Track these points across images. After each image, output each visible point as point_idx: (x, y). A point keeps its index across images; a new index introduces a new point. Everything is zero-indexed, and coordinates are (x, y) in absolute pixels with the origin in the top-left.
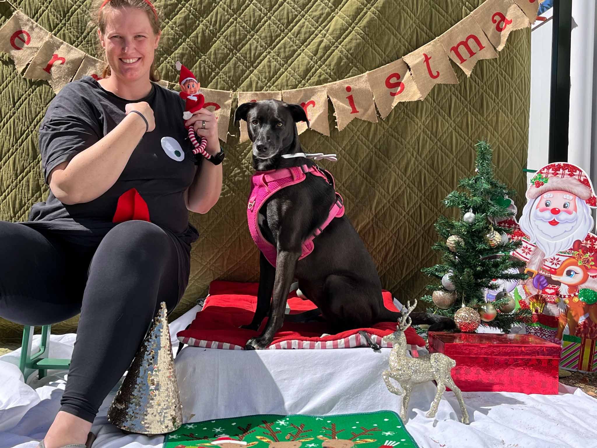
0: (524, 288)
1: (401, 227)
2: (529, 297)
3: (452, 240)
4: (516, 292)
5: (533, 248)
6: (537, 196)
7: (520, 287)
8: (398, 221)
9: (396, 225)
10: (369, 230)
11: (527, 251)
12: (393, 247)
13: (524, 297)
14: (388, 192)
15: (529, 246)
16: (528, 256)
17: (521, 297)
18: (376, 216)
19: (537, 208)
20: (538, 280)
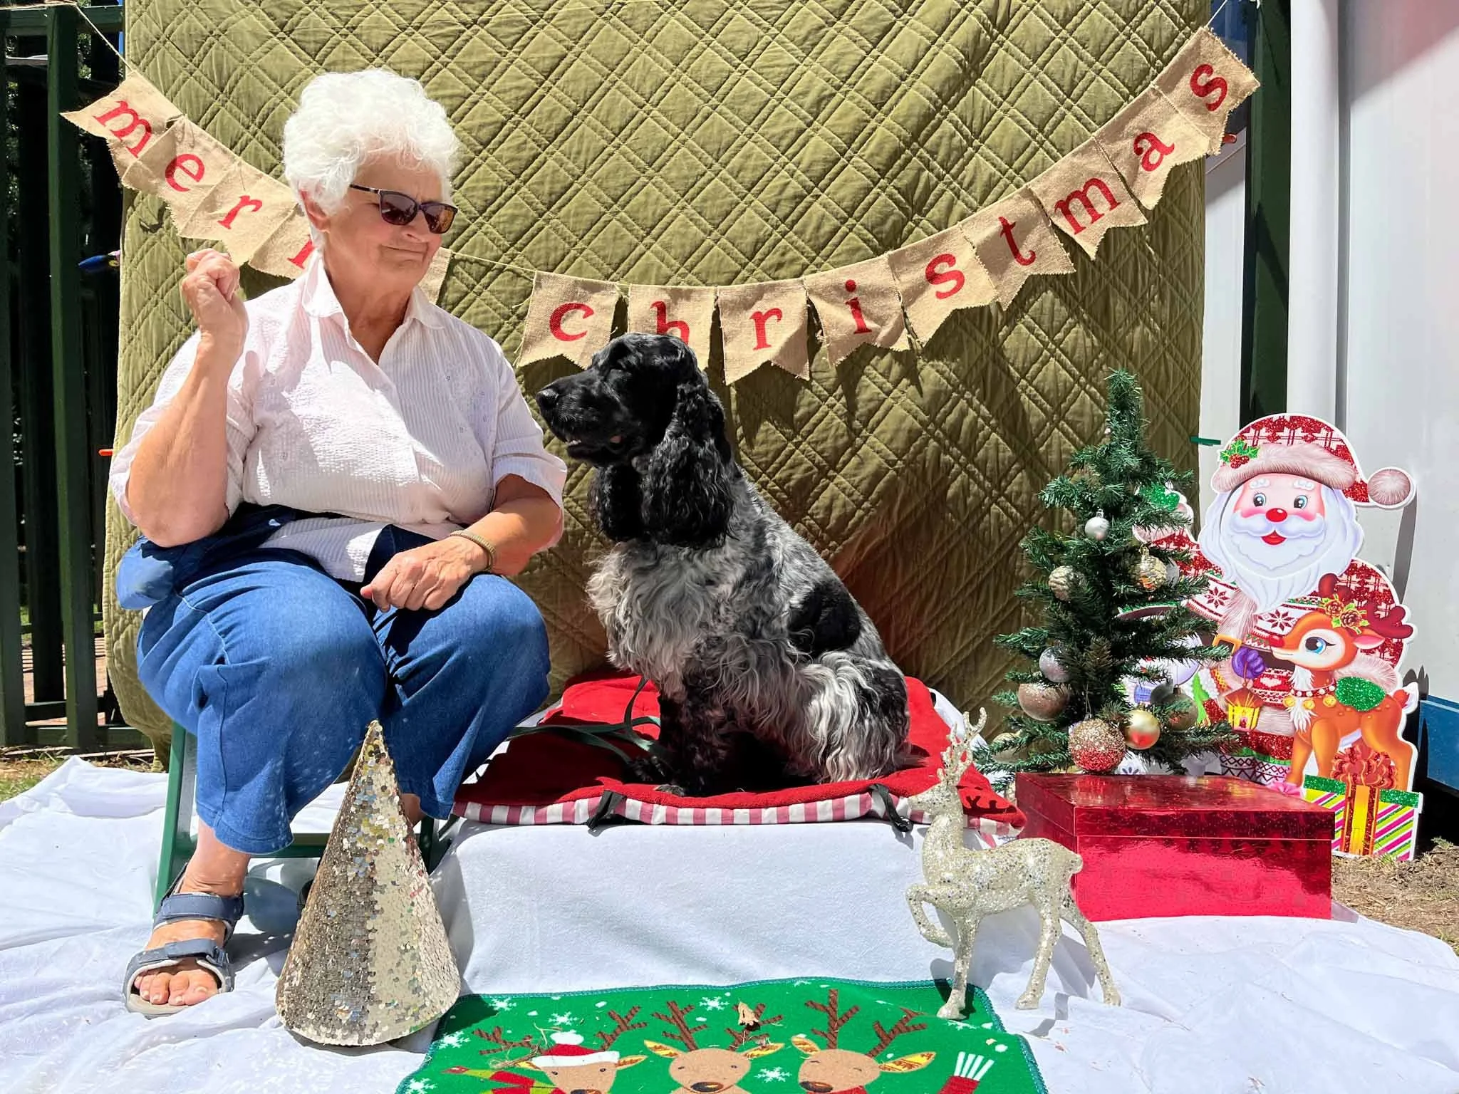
0: (1213, 675)
1: (951, 552)
2: (1224, 695)
3: (1060, 576)
4: (1197, 685)
5: (1229, 593)
6: (1234, 485)
7: (1204, 674)
8: (946, 538)
9: (942, 548)
10: (886, 554)
11: (1216, 598)
12: (936, 593)
13: (1213, 694)
14: (924, 481)
15: (1221, 589)
16: (1220, 610)
17: (1207, 694)
18: (900, 527)
19: (1236, 509)
20: (1244, 659)
